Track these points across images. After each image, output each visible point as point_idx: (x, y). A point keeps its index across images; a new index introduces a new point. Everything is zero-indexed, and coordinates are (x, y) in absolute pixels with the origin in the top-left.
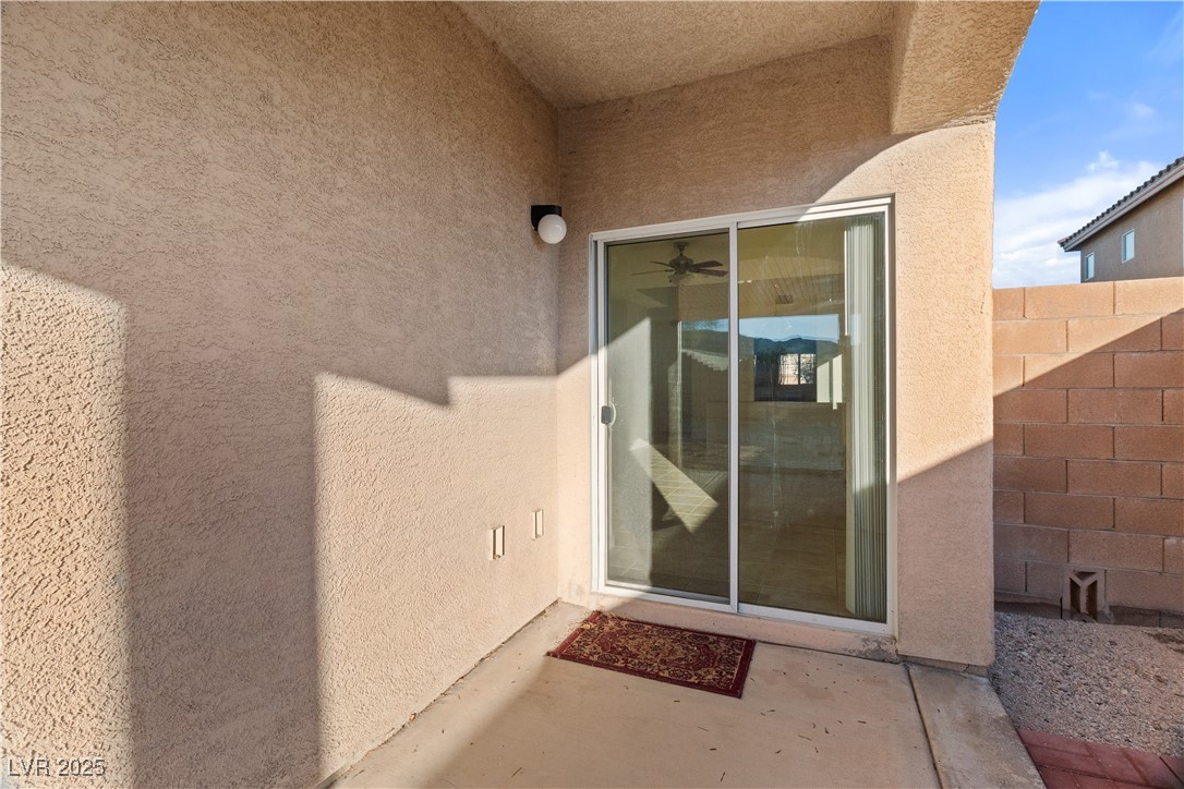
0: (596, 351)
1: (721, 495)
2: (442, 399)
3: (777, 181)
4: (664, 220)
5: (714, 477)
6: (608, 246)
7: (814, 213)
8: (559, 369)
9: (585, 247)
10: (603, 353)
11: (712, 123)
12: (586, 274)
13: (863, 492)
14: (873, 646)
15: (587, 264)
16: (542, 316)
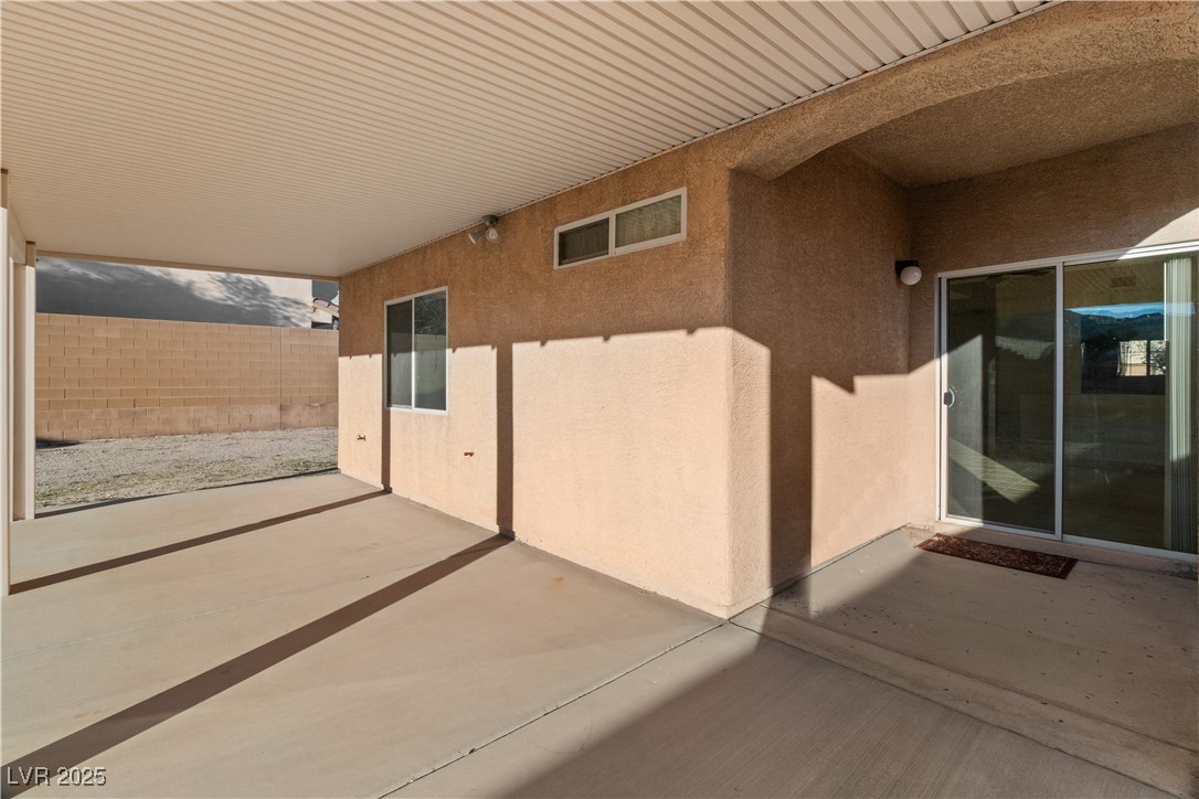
0: (940, 356)
1: (1046, 482)
2: (850, 388)
3: (1099, 232)
4: (999, 263)
5: (1040, 468)
6: (949, 280)
7: (1132, 254)
8: (911, 367)
9: (932, 283)
10: (945, 358)
11: (1041, 193)
12: (933, 302)
13: (1180, 461)
14: (1186, 569)
15: (933, 294)
16: (900, 333)
